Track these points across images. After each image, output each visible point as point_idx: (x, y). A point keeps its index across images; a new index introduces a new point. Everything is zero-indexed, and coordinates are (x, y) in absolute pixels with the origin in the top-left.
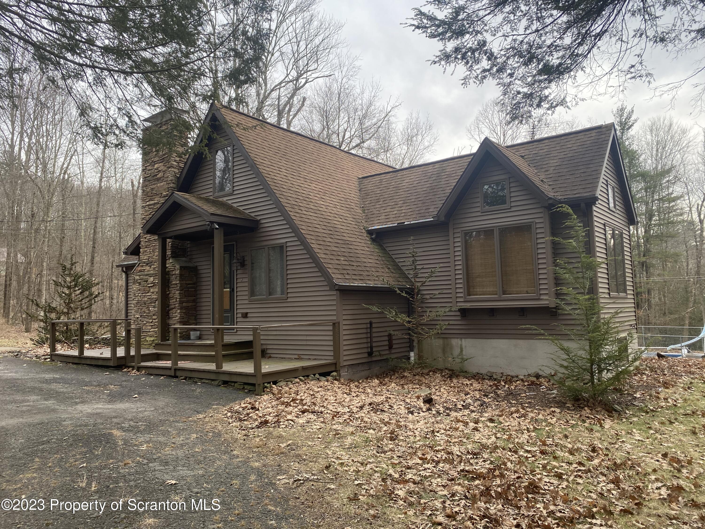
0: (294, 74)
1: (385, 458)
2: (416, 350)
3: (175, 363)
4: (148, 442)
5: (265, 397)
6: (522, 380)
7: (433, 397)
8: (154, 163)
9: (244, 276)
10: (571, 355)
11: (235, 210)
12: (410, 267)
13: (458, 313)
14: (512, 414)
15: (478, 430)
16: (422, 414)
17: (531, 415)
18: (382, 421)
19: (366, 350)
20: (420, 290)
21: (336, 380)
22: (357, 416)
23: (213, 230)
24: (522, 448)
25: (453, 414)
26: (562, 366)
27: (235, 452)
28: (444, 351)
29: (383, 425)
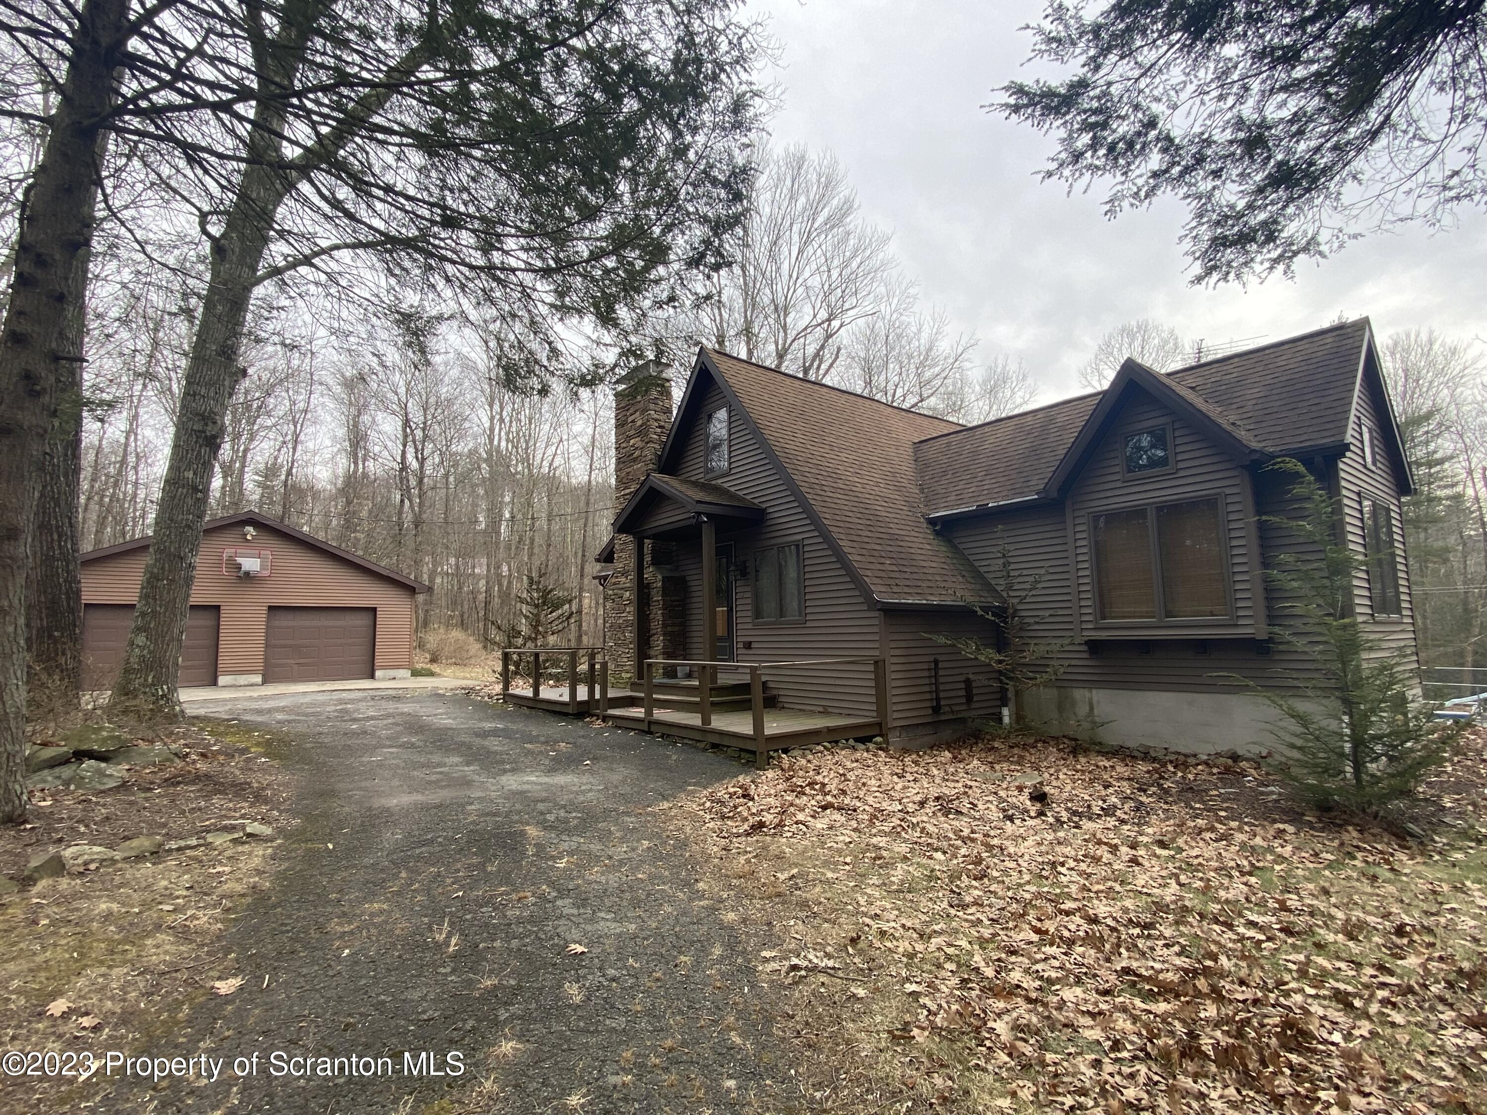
0: (823, 315)
1: (966, 920)
2: (1012, 704)
3: (649, 713)
4: (571, 853)
5: (770, 774)
6: (1206, 763)
7: (1047, 789)
8: (630, 438)
9: (747, 589)
10: (1312, 727)
11: (733, 496)
12: (999, 574)
13: (1084, 648)
14: (1199, 834)
15: (1138, 864)
16: (1030, 822)
17: (1240, 837)
18: (958, 832)
19: (928, 704)
20: (1016, 610)
21: (881, 749)
22: (914, 820)
23: (699, 525)
24: (1240, 915)
25: (1087, 825)
26: (1292, 746)
27: (701, 885)
28: (1061, 708)
29: (959, 843)
